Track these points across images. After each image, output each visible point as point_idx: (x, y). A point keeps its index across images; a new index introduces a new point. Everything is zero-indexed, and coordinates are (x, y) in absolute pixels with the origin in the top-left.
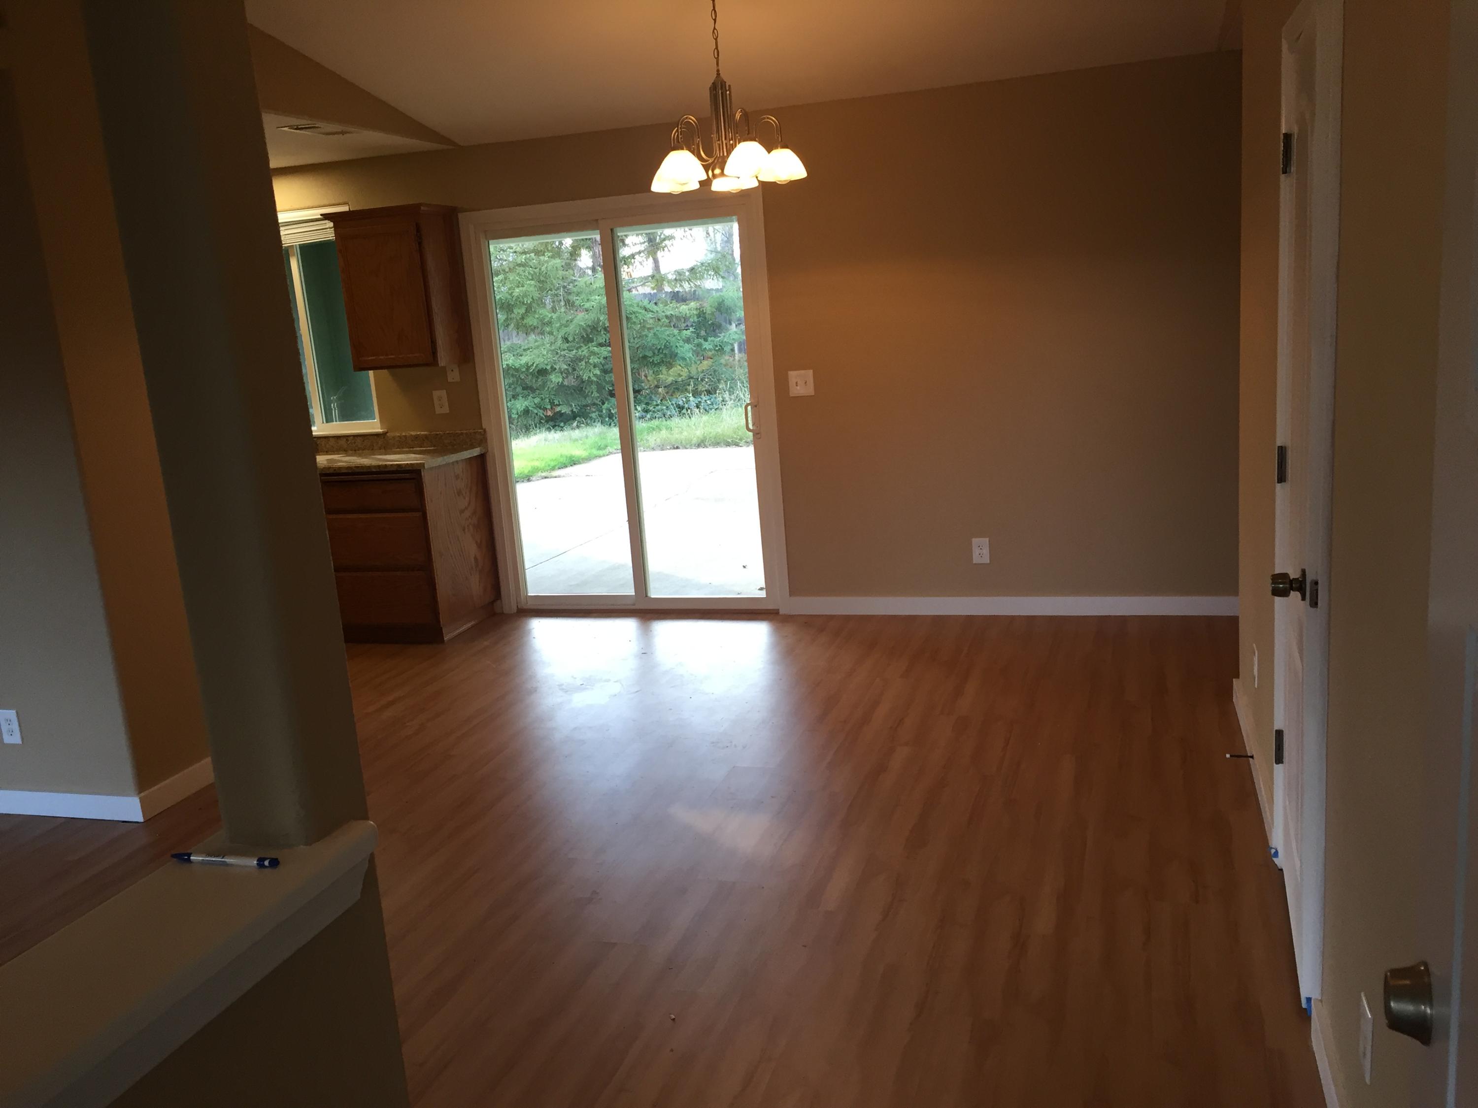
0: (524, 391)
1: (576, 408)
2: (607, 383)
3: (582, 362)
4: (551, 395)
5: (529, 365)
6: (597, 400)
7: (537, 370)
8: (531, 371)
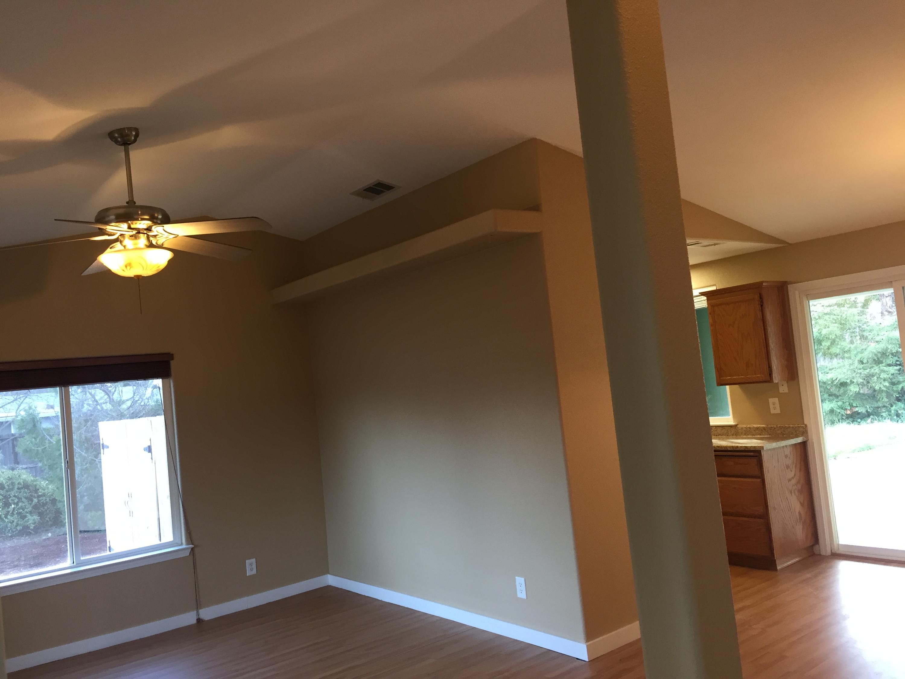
0: (829, 397)
1: (870, 409)
2: (895, 392)
3: (874, 377)
4: (851, 400)
5: (833, 380)
6: (887, 404)
7: (839, 383)
8: (835, 383)
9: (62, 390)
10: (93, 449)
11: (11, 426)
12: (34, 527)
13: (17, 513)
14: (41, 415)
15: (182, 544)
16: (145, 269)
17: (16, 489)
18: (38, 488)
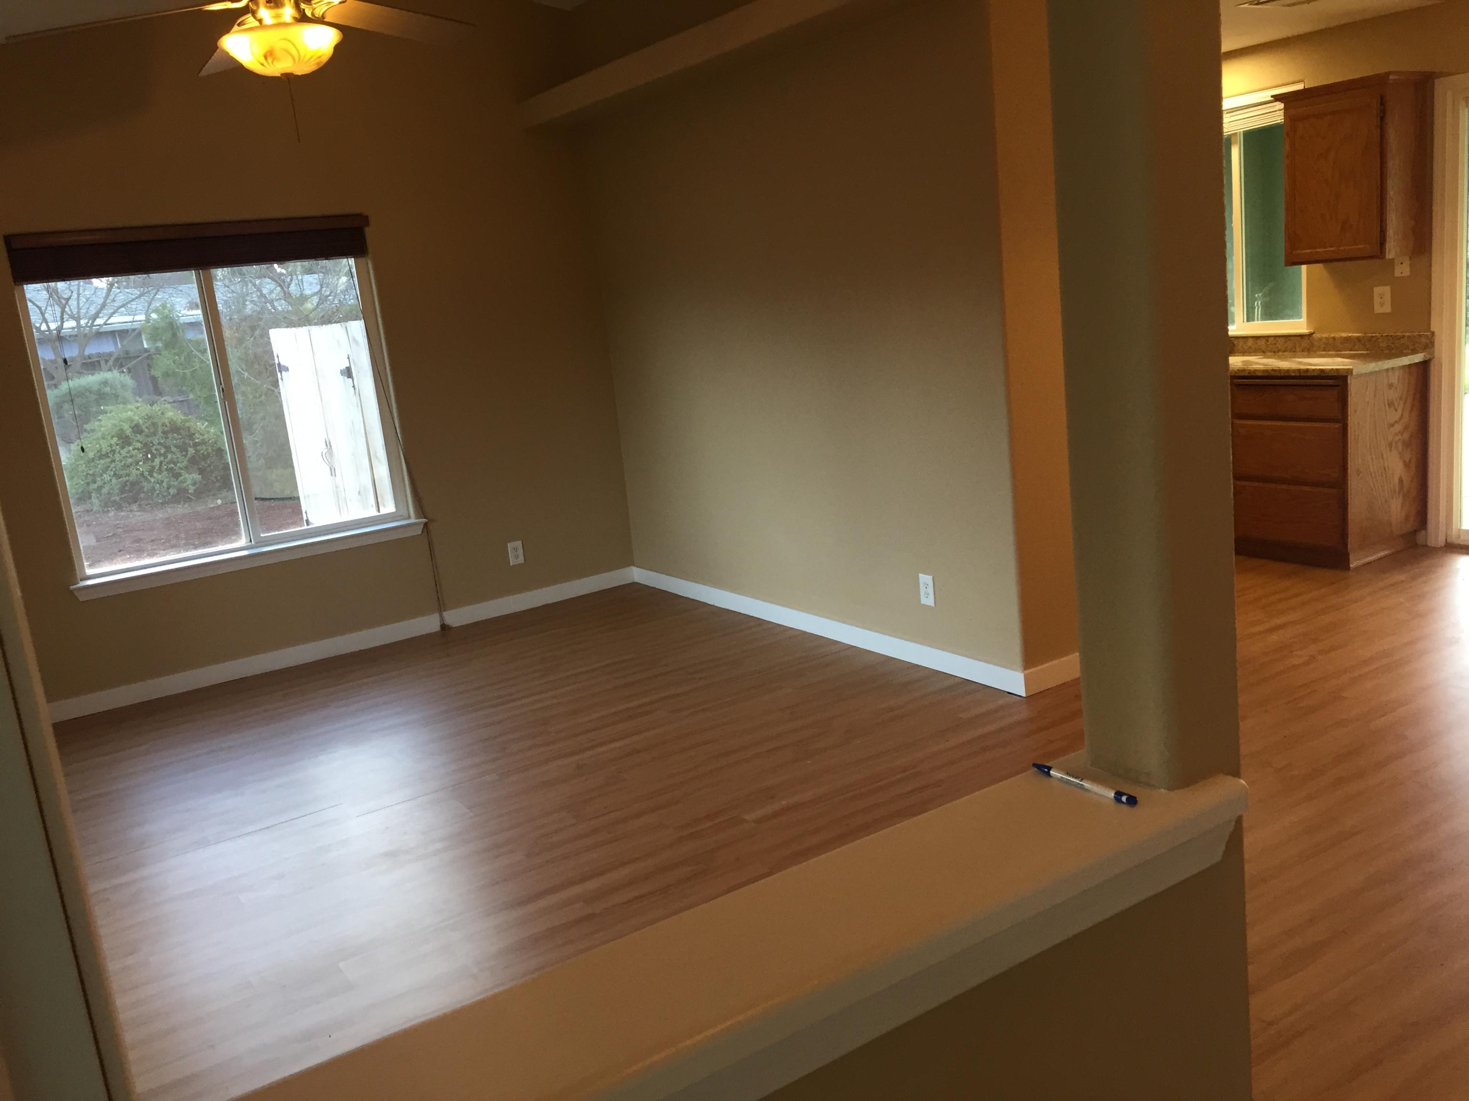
9: (200, 274)
10: (268, 373)
11: (141, 336)
12: (195, 490)
13: (166, 470)
14: (183, 320)
15: (409, 517)
16: (296, 62)
17: (160, 433)
18: (193, 432)
